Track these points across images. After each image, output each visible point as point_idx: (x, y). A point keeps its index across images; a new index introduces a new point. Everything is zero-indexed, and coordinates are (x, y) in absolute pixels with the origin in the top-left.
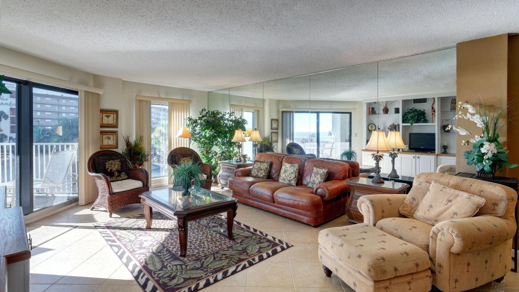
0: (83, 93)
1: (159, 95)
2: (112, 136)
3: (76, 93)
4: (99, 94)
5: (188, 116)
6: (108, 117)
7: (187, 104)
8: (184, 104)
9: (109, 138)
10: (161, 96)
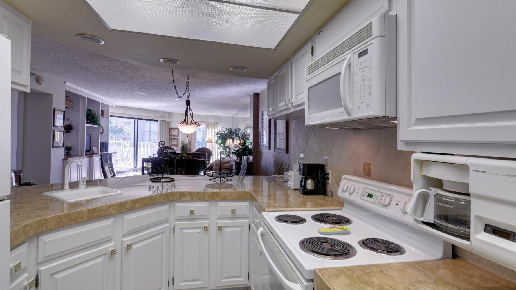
0: (160, 121)
1: (202, 120)
2: (175, 141)
3: (157, 121)
4: (169, 121)
5: (215, 131)
6: (174, 131)
7: (216, 125)
8: (215, 124)
9: (174, 141)
10: (203, 121)
